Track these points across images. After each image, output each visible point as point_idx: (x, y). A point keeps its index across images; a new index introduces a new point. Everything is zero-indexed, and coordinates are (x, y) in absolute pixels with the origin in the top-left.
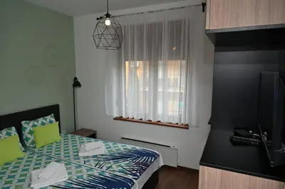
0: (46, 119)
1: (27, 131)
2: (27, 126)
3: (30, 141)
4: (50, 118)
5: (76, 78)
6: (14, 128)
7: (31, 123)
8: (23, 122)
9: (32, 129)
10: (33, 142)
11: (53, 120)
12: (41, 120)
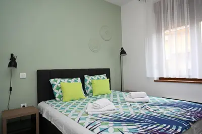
0: (100, 77)
1: (88, 82)
2: (88, 78)
3: (89, 90)
4: (104, 76)
5: (122, 48)
6: (79, 79)
7: (91, 77)
8: (85, 76)
9: (91, 81)
10: (91, 92)
11: (106, 78)
12: (97, 76)
